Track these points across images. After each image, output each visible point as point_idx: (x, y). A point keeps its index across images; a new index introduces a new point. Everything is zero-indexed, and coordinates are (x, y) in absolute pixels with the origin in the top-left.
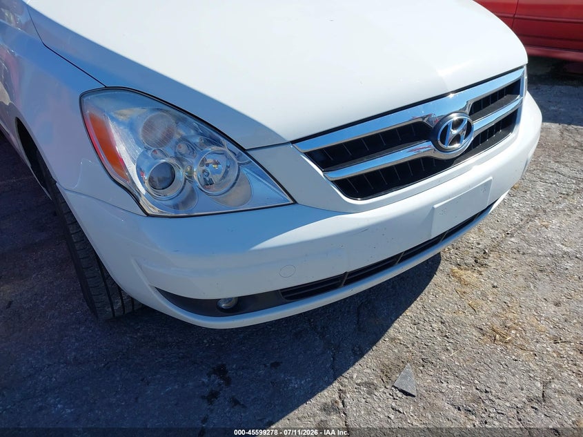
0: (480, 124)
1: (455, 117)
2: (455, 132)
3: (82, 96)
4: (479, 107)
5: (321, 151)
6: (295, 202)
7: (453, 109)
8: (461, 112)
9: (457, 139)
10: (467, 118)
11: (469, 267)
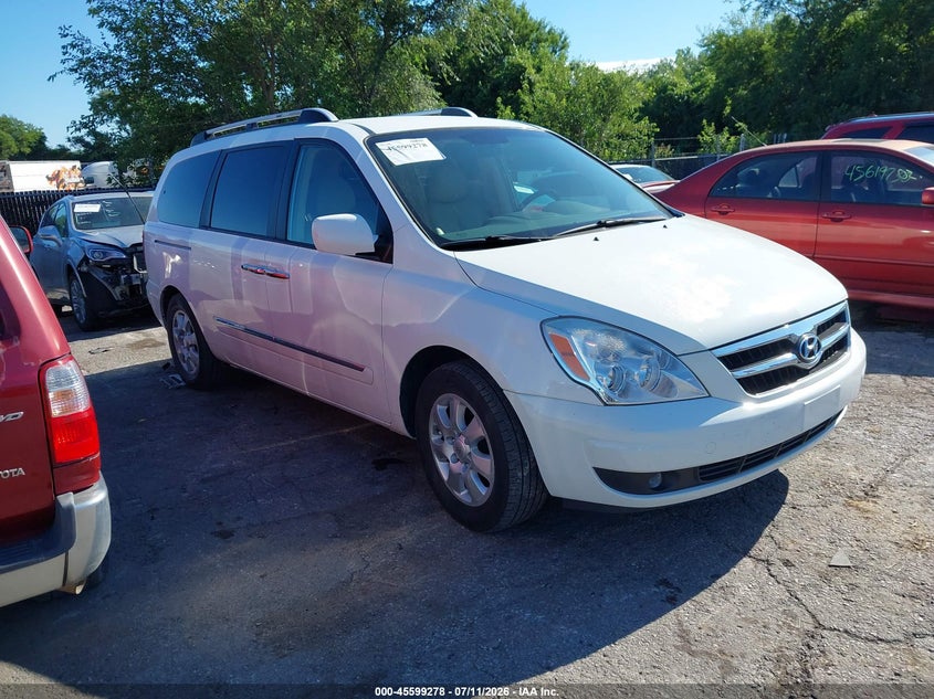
0: (827, 342)
1: (806, 338)
2: (810, 347)
3: (542, 323)
4: (823, 329)
5: (729, 356)
6: (710, 396)
7: (804, 331)
8: (811, 332)
9: (812, 353)
10: (817, 338)
11: (860, 499)
